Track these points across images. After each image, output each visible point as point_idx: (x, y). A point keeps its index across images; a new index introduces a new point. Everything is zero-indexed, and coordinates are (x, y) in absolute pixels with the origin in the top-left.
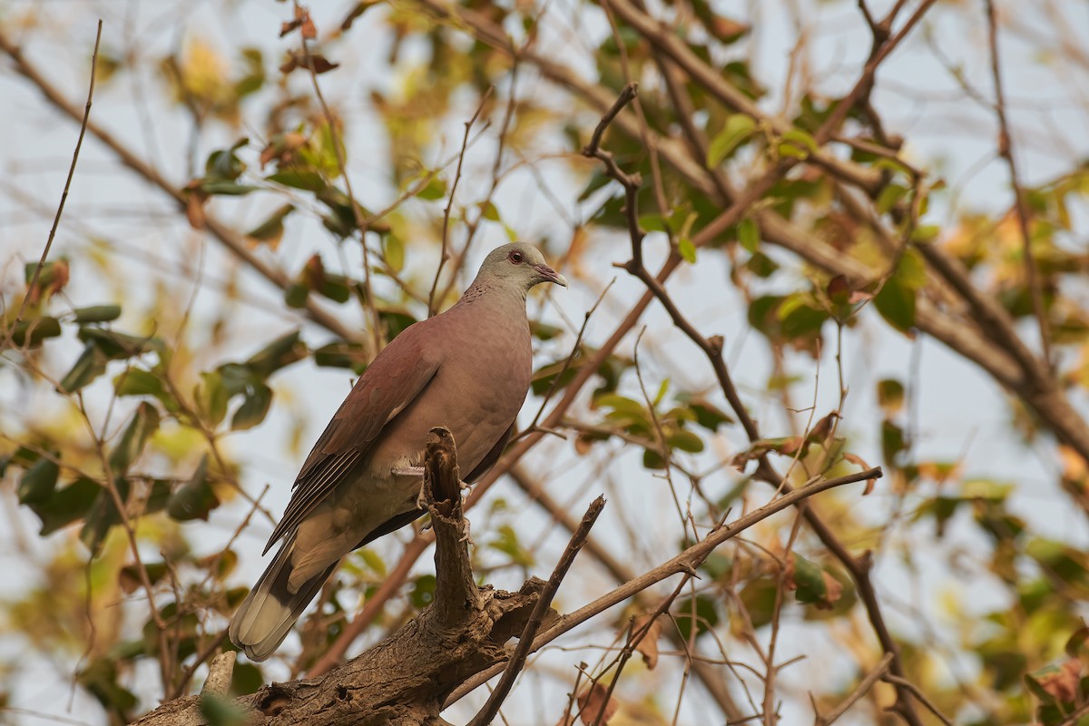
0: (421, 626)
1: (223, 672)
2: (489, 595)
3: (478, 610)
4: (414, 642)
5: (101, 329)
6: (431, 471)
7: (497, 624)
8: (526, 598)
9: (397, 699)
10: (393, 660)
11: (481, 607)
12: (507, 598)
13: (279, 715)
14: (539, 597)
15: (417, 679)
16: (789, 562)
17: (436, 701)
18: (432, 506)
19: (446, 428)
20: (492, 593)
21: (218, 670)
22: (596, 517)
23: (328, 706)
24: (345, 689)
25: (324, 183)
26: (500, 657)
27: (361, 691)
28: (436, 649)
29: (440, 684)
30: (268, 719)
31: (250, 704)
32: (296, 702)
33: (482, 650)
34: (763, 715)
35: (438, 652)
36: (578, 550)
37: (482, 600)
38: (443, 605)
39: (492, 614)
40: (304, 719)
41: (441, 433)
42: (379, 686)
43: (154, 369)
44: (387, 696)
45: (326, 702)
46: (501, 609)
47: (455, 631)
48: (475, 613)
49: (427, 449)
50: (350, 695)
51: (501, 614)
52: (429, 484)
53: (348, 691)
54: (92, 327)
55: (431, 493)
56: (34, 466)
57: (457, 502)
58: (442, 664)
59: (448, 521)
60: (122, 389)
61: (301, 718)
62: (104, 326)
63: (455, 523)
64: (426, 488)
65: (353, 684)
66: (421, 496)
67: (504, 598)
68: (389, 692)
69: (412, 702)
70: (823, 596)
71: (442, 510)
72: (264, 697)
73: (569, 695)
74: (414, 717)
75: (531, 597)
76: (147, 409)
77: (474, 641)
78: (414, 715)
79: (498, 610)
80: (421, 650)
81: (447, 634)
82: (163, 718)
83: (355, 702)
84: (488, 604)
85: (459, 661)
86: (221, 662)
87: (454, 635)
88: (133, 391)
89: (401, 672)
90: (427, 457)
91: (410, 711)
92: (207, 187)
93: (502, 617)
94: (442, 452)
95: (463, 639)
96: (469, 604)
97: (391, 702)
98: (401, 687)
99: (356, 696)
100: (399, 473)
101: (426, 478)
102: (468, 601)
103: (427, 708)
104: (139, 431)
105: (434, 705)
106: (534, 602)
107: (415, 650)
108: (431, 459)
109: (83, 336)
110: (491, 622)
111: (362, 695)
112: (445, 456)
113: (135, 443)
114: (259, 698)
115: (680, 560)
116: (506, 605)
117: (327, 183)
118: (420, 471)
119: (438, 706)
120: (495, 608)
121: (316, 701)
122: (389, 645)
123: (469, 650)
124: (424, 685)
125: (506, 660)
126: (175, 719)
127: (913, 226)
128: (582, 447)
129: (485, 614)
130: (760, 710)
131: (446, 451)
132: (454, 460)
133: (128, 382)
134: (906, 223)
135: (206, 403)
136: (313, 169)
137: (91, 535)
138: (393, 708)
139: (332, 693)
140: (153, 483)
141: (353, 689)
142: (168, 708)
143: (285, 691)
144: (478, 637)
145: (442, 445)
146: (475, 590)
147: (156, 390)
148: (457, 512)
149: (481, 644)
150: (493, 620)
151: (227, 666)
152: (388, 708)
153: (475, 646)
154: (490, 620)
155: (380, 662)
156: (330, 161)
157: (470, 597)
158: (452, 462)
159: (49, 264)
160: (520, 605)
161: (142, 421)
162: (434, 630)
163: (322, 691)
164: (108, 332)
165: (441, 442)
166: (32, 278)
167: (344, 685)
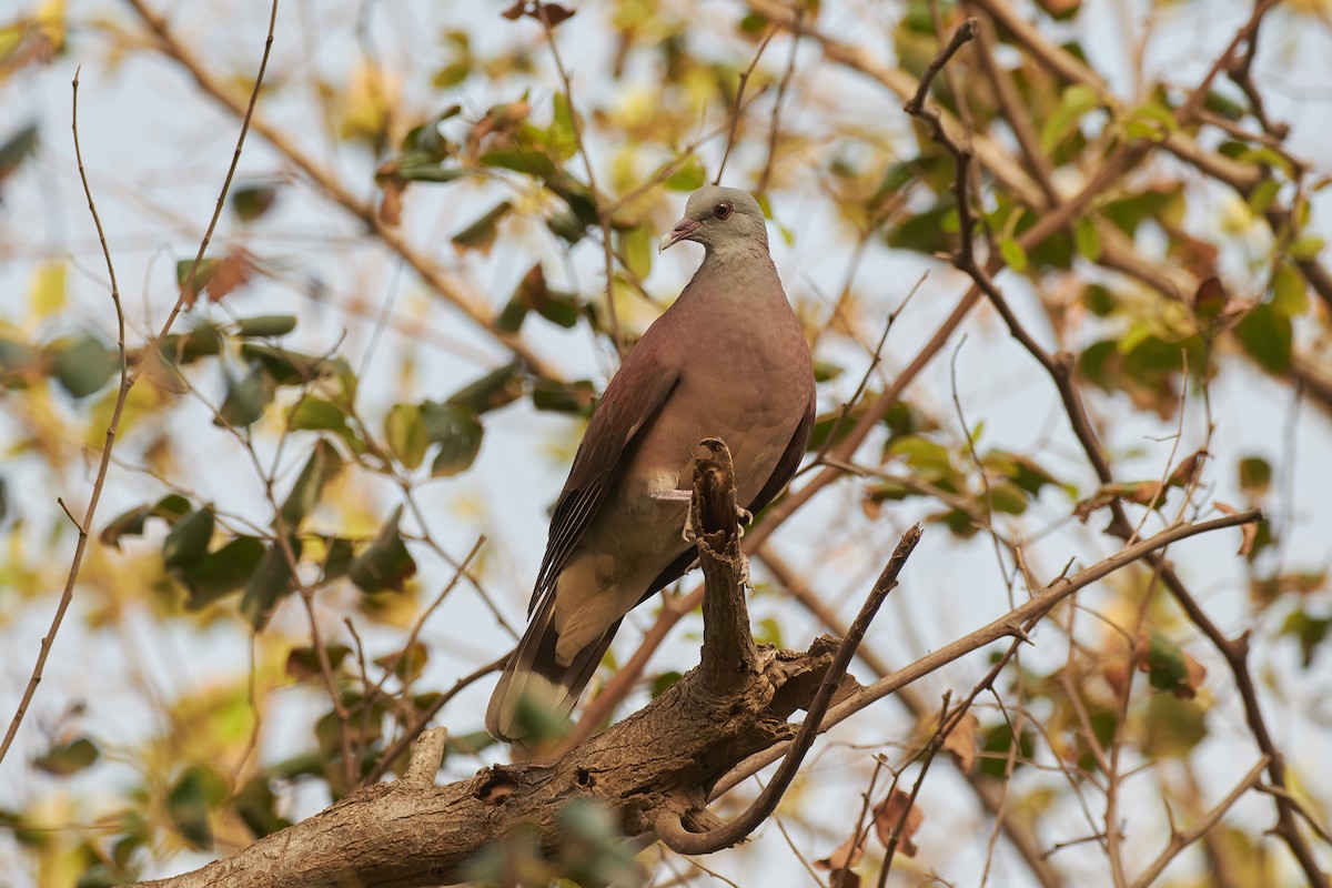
0: (684, 693)
1: (430, 752)
2: (770, 655)
3: (757, 674)
4: (675, 714)
5: (271, 346)
6: (701, 495)
7: (780, 691)
8: (815, 660)
9: (652, 786)
10: (648, 736)
11: (760, 670)
12: (792, 659)
13: (503, 805)
14: (832, 659)
15: (678, 759)
16: (1142, 638)
17: (701, 789)
18: (701, 539)
19: (720, 440)
20: (774, 652)
21: (425, 750)
22: (909, 553)
23: (564, 793)
24: (587, 772)
25: (553, 166)
26: (783, 734)
27: (607, 775)
28: (703, 722)
29: (706, 767)
30: (488, 809)
31: (465, 791)
32: (525, 789)
33: (760, 725)
34: (1105, 835)
35: (705, 726)
36: (886, 593)
37: (761, 661)
38: (712, 666)
39: (773, 678)
40: (534, 809)
41: (714, 446)
42: (629, 768)
43: (336, 398)
44: (639, 781)
45: (561, 788)
46: (785, 673)
47: (726, 699)
48: (752, 677)
49: (695, 467)
50: (592, 779)
51: (785, 680)
52: (698, 511)
53: (591, 774)
54: (258, 343)
55: (700, 523)
56: (182, 521)
57: (733, 534)
58: (710, 740)
59: (721, 557)
60: (295, 423)
61: (530, 808)
62: (274, 341)
63: (730, 560)
64: (694, 517)
65: (596, 766)
66: (688, 526)
67: (788, 660)
68: (642, 776)
69: (671, 789)
70: (1183, 681)
71: (713, 544)
72: (483, 782)
73: (863, 795)
74: (673, 808)
75: (823, 659)
76: (325, 447)
77: (751, 712)
78: (673, 806)
79: (781, 674)
80: (682, 723)
81: (715, 703)
82: (355, 807)
83: (599, 789)
84: (768, 667)
85: (731, 738)
86: (429, 740)
87: (725, 705)
88: (309, 426)
89: (658, 751)
90: (696, 477)
91: (668, 801)
92: (406, 172)
93: (785, 684)
94: (714, 470)
95: (736, 710)
96: (744, 665)
97: (645, 789)
98: (657, 770)
99: (601, 781)
100: (660, 497)
101: (694, 503)
102: (743, 662)
103: (689, 797)
104: (316, 476)
105: (698, 794)
106: (827, 665)
107: (676, 724)
108: (700, 480)
109: (248, 354)
110: (772, 689)
111: (607, 780)
112: (718, 475)
113: (310, 491)
114: (478, 784)
115: (1009, 621)
116: (790, 668)
117: (556, 166)
118: (686, 495)
119: (703, 795)
120: (777, 672)
121: (550, 787)
122: (642, 717)
123: (745, 724)
124: (687, 767)
125: (789, 737)
126: (371, 810)
127: (1292, 236)
128: (871, 509)
129: (764, 679)
130: (1101, 828)
131: (720, 468)
132: (730, 480)
133: (301, 413)
134: (1284, 231)
135: (400, 441)
136: (540, 148)
137: (254, 607)
138: (647, 797)
139: (570, 777)
140: (331, 544)
141: (597, 771)
142: (362, 797)
143: (510, 774)
144: (756, 708)
145: (715, 461)
146: (753, 648)
147: (338, 425)
148: (733, 547)
149: (759, 717)
150: (775, 686)
151: (437, 745)
152: (641, 796)
153: (752, 718)
154: (771, 686)
155: (631, 739)
156: (563, 138)
157: (746, 657)
158: (728, 483)
159: (208, 260)
160: (808, 669)
161: (320, 463)
162: (700, 699)
163: (557, 775)
164: (278, 349)
165: (714, 458)
166: (185, 278)
167: (585, 767)
